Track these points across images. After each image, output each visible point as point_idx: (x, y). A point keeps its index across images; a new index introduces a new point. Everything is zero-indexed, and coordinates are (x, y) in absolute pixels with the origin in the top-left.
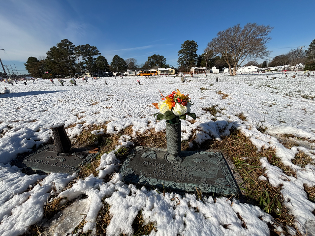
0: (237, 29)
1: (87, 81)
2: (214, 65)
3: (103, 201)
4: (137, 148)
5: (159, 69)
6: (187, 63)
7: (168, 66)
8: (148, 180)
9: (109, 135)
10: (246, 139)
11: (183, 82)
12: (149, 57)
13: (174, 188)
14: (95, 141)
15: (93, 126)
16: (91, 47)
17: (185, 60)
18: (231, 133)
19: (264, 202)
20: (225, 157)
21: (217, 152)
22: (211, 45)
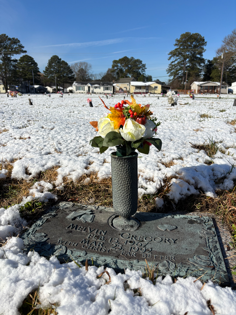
4: (62, 204)
5: (133, 83)
6: (184, 74)
7: (149, 79)
8: (69, 253)
11: (173, 105)
13: (114, 266)
17: (181, 68)
18: (235, 184)
20: (219, 225)
21: (206, 215)
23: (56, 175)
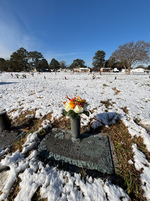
0: (132, 44)
1: (33, 76)
2: (115, 67)
4: (53, 129)
5: (80, 68)
6: (98, 65)
7: (86, 67)
8: (54, 156)
9: (36, 119)
11: (94, 79)
12: (74, 61)
14: (28, 122)
15: (28, 112)
16: (38, 53)
17: (97, 63)
18: (116, 122)
19: (128, 183)
20: (110, 140)
21: (105, 135)
22: (114, 54)
23: (51, 117)
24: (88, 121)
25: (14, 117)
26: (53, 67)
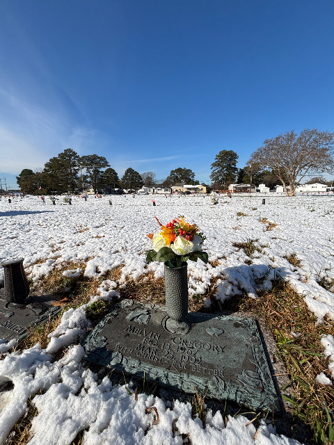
0: (291, 137)
1: (86, 200)
2: (261, 182)
3: (29, 401)
4: (124, 302)
5: (186, 186)
6: (223, 179)
7: (197, 183)
8: (124, 362)
9: (87, 279)
10: (298, 299)
11: (215, 204)
12: (172, 171)
13: (165, 382)
14: (67, 286)
15: (69, 264)
16: (99, 158)
17: (220, 175)
18: (274, 286)
19: (323, 436)
20: (262, 328)
22: (256, 155)
23: (120, 274)
24: (206, 283)
25: (37, 277)
26: (127, 184)
